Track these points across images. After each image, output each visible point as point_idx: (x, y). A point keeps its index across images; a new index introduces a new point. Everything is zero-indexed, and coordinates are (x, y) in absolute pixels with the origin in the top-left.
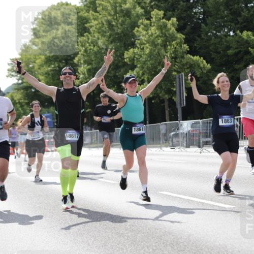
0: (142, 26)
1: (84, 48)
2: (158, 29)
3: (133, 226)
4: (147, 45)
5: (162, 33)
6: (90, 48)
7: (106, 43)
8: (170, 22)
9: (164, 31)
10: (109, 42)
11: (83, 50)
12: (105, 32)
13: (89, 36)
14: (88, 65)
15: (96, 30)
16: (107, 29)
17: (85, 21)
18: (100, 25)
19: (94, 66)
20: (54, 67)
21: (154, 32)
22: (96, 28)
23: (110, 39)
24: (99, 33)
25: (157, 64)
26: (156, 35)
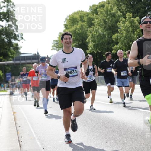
0: (121, 22)
1: (91, 34)
2: (129, 23)
3: (120, 126)
4: (124, 31)
5: (132, 25)
6: (94, 33)
7: (103, 31)
8: (136, 19)
9: (133, 24)
10: (105, 30)
12: (102, 25)
13: (94, 27)
14: (93, 43)
16: (103, 23)
17: (91, 20)
18: (100, 22)
19: (97, 43)
20: (76, 44)
21: (127, 25)
22: (97, 23)
23: (105, 29)
24: (99, 26)
25: (130, 41)
26: (129, 26)
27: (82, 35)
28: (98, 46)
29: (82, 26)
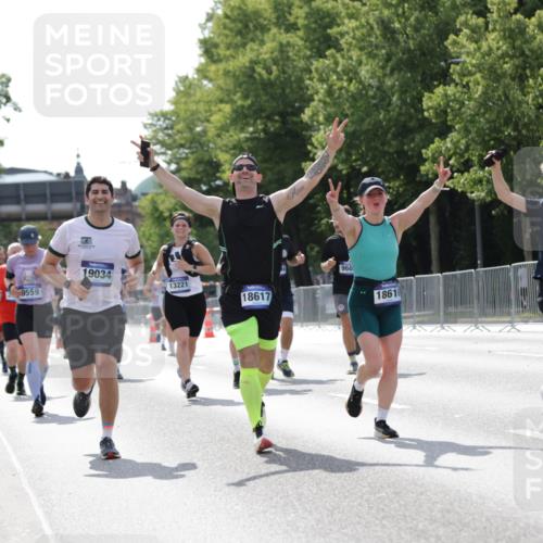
0: (465, 31)
1: (325, 86)
2: (503, 38)
4: (478, 76)
5: (514, 48)
6: (339, 84)
7: (380, 74)
8: (534, 20)
9: (518, 43)
10: (388, 69)
11: (322, 91)
12: (377, 47)
13: (338, 55)
15: (354, 42)
16: (381, 38)
17: (327, 20)
18: (364, 31)
20: (251, 133)
21: (494, 46)
22: (354, 38)
23: (390, 64)
24: (361, 49)
25: (502, 121)
26: (500, 52)
27: (284, 90)
28: (357, 142)
29: (282, 48)
